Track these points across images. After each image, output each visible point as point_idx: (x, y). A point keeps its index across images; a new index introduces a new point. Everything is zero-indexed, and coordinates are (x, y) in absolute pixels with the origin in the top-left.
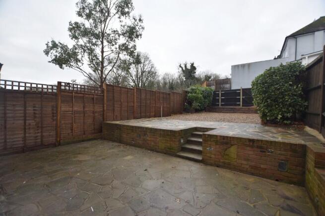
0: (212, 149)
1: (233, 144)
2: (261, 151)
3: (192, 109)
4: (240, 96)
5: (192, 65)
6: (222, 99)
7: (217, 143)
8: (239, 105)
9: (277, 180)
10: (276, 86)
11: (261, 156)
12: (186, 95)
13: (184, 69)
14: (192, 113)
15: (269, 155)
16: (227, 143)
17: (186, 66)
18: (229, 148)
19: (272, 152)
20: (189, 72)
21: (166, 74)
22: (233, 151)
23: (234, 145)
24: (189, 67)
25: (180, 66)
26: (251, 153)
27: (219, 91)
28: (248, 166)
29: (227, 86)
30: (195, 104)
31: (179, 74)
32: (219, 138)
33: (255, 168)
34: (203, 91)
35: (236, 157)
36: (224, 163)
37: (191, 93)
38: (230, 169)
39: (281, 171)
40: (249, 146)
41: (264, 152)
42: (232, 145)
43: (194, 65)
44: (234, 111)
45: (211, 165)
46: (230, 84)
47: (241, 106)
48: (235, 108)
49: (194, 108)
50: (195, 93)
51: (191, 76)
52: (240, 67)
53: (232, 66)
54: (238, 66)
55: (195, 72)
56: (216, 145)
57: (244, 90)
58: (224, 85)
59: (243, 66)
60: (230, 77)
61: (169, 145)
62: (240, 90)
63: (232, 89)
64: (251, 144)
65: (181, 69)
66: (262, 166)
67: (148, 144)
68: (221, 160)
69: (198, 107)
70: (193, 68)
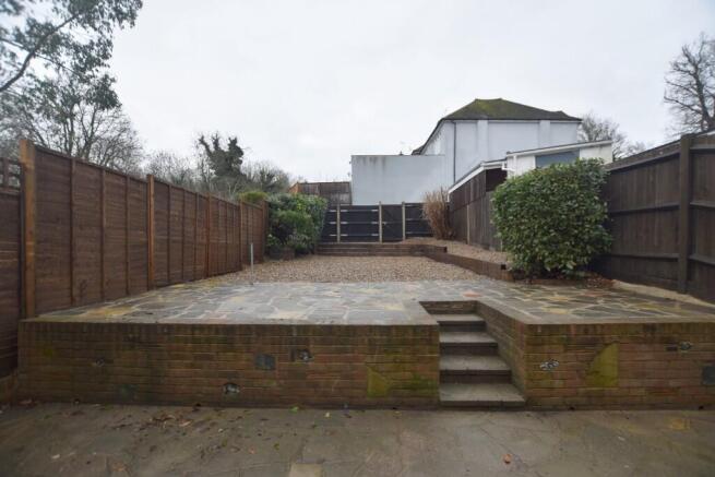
0: (556, 365)
1: (608, 342)
2: (669, 349)
3: (286, 249)
4: (377, 220)
5: (233, 143)
6: (342, 225)
7: (567, 345)
8: (377, 239)
9: (701, 408)
10: (569, 203)
11: (669, 361)
12: (270, 214)
13: (212, 149)
14: (286, 259)
15: (684, 354)
16: (593, 343)
17: (216, 143)
18: (599, 353)
19: (690, 347)
20: (226, 159)
21: (162, 156)
22: (609, 358)
23: (610, 344)
24: (224, 146)
25: (202, 141)
26: (648, 356)
27: (335, 208)
28: (643, 391)
29: (344, 197)
30: (297, 238)
31: (199, 160)
32: (573, 331)
33: (657, 390)
34: (312, 206)
35: (616, 374)
36: (589, 395)
37: (282, 209)
38: (604, 407)
39: (707, 386)
40: (645, 341)
41: (675, 349)
42: (607, 345)
43: (238, 145)
44: (371, 252)
45: (556, 409)
46: (350, 193)
47: (380, 243)
48: (371, 246)
49: (293, 247)
50: (294, 208)
51: (230, 169)
52: (368, 160)
53: (353, 157)
54: (363, 158)
55: (241, 162)
56: (566, 351)
57: (386, 208)
58: (337, 196)
59: (374, 159)
60: (349, 179)
61: (408, 374)
62: (377, 207)
63: (355, 204)
64: (649, 335)
65: (203, 148)
66: (672, 383)
67: (316, 386)
68: (581, 390)
69: (304, 245)
70: (236, 149)
